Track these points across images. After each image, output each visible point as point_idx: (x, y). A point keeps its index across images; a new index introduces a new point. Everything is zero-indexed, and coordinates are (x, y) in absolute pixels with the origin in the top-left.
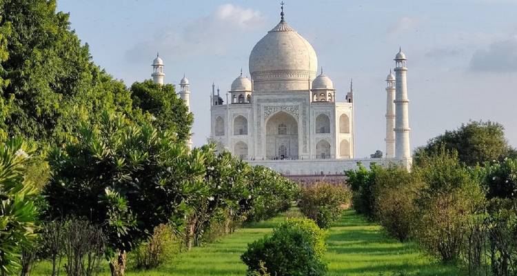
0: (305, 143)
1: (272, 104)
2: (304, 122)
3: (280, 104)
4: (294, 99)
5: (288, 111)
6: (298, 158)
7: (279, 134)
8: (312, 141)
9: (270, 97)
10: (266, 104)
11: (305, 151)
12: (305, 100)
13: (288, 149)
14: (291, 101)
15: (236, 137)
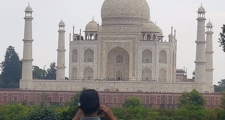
0: (134, 69)
1: (111, 41)
2: (134, 55)
3: (117, 41)
4: (128, 38)
5: (122, 46)
6: (128, 80)
7: (117, 62)
8: (139, 68)
9: (110, 36)
10: (107, 41)
11: (133, 75)
12: (135, 39)
13: (123, 73)
14: (124, 39)
15: (85, 64)
